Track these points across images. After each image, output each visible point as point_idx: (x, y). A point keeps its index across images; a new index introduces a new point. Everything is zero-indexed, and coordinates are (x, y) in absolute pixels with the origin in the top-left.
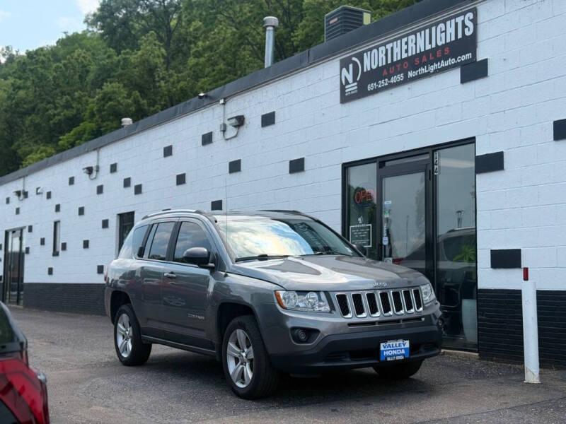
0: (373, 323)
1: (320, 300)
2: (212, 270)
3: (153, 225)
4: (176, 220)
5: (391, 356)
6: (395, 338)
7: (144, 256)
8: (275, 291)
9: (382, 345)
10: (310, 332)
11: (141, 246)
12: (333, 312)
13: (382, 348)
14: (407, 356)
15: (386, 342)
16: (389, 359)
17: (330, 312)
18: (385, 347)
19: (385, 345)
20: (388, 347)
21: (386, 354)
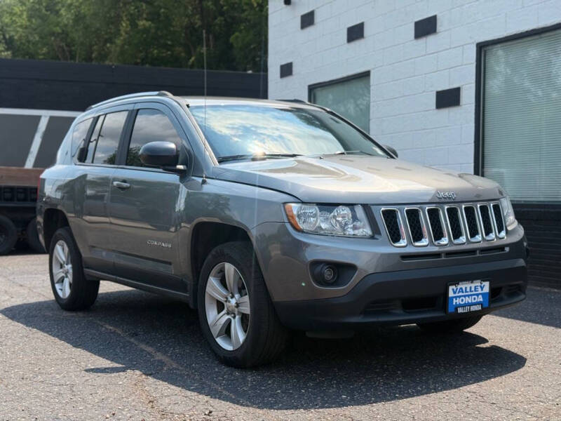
0: (437, 255)
1: (355, 218)
2: (183, 175)
3: (99, 117)
4: (131, 107)
5: (463, 306)
6: (470, 278)
7: (87, 161)
8: (285, 203)
9: (451, 288)
10: (342, 270)
11: (82, 146)
12: (376, 236)
13: (451, 294)
14: (487, 305)
15: (456, 283)
16: (460, 310)
17: (372, 237)
18: (455, 293)
19: (455, 289)
20: (459, 292)
21: (456, 303)
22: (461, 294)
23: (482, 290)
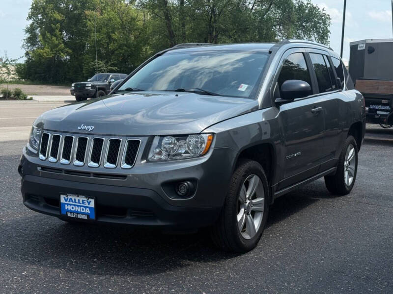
0: (60, 170)
5: (72, 212)
6: (78, 193)
9: (62, 196)
13: (63, 201)
14: (93, 217)
16: (69, 215)
18: (66, 201)
19: (66, 198)
20: (69, 201)
21: (68, 208)
22: (71, 203)
23: (89, 204)
